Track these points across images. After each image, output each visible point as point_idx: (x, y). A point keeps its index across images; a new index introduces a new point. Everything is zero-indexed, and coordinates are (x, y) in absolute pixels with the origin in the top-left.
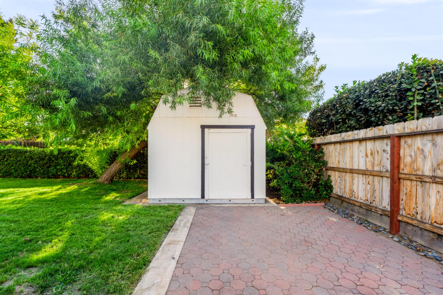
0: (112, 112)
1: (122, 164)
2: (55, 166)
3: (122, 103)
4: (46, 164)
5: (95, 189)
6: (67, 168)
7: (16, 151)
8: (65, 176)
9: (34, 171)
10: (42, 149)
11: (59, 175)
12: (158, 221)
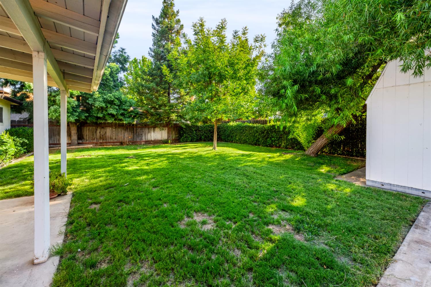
0: (324, 91)
1: (327, 139)
2: (271, 138)
3: (334, 80)
4: (265, 136)
5: (304, 160)
6: (278, 140)
7: (249, 126)
8: (277, 146)
9: (258, 140)
10: (262, 125)
11: (273, 145)
12: (390, 209)
